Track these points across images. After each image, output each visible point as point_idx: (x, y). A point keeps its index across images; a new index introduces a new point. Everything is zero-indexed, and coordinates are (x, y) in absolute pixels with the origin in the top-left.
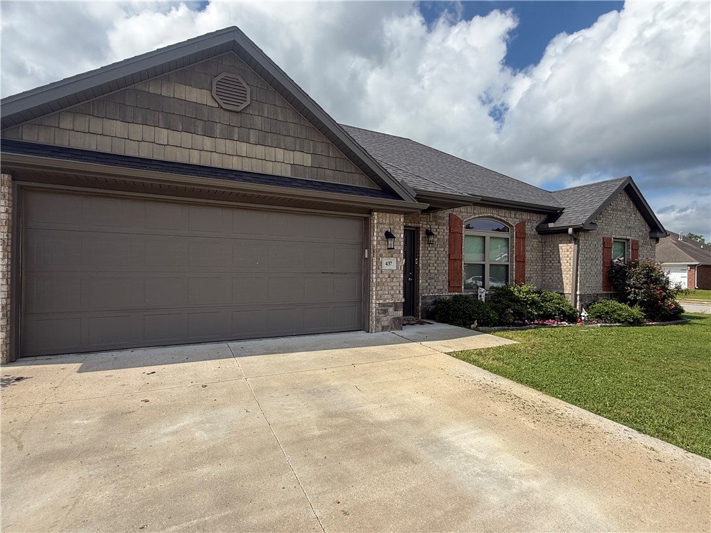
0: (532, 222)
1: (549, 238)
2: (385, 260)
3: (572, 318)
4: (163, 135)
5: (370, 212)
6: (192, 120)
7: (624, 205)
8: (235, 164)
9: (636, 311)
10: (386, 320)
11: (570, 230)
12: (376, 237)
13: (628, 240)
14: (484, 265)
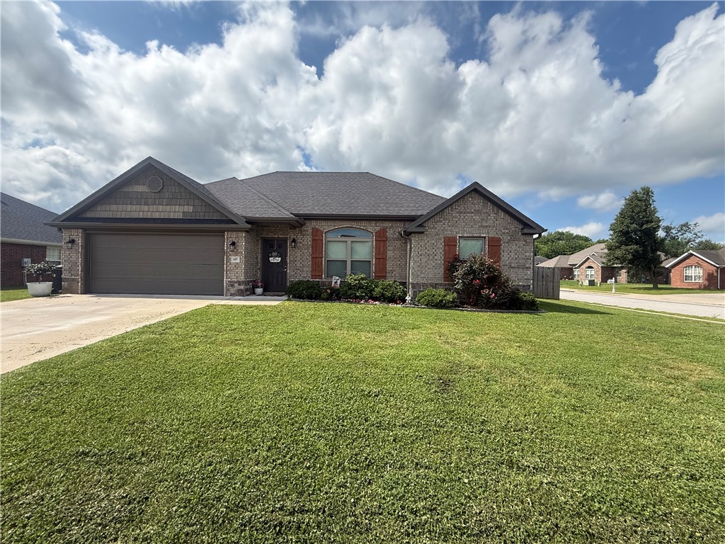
2: (233, 258)
4: (129, 207)
5: (223, 232)
8: (156, 216)
10: (232, 290)
12: (226, 245)
13: (485, 237)
14: (346, 261)
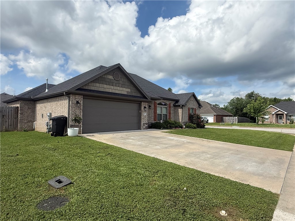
0: (172, 103)
1: (176, 107)
2: (144, 113)
3: (182, 127)
4: (105, 86)
5: (141, 102)
6: (110, 83)
7: (193, 99)
8: (117, 92)
9: (195, 125)
10: (144, 127)
11: (181, 106)
12: (142, 108)
13: (194, 108)
14: (161, 114)
